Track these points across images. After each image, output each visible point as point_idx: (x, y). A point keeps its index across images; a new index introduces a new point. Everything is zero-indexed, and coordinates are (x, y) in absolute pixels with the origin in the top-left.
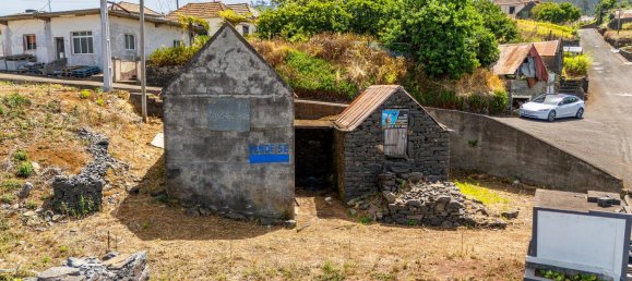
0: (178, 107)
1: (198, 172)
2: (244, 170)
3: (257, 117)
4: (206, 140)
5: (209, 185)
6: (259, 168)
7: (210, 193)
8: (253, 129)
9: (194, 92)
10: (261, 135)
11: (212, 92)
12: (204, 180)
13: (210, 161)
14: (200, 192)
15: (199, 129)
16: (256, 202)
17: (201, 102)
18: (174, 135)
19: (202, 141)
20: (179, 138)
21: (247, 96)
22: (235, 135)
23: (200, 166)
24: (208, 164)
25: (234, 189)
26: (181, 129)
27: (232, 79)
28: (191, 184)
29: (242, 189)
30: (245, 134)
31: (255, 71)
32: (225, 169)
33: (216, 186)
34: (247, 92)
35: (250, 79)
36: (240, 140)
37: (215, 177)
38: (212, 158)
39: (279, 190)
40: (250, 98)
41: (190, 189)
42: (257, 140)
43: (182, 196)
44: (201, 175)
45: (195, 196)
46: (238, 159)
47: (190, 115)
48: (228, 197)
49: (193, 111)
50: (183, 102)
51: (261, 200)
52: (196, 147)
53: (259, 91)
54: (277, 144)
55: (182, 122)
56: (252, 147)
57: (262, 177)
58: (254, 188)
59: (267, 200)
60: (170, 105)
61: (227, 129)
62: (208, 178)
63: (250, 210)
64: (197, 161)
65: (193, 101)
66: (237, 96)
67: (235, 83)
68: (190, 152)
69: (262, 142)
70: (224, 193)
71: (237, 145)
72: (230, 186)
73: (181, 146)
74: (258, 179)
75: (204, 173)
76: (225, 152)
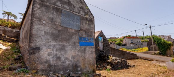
0: (43, 9)
1: (53, 50)
2: (77, 49)
3: (83, 24)
4: (59, 31)
5: (59, 58)
6: (83, 48)
7: (59, 63)
8: (81, 30)
9: (55, 4)
10: (84, 33)
11: (64, 7)
12: (56, 55)
13: (61, 43)
14: (53, 63)
15: (55, 25)
16: (82, 66)
17: (58, 10)
18: (39, 25)
19: (57, 32)
20: (42, 27)
21: (79, 14)
22: (73, 31)
23: (54, 46)
24: (59, 45)
25: (72, 60)
26: (44, 22)
27: (73, 5)
28: (48, 58)
29: (76, 59)
30: (78, 31)
31: (82, 5)
32: (68, 48)
33: (63, 59)
34: (79, 13)
35: (80, 8)
36: (75, 34)
37: (63, 53)
38: (62, 42)
39: (91, 59)
40: (80, 16)
41: (47, 62)
42: (83, 35)
43: (41, 67)
44: (55, 52)
45: (50, 66)
46: (74, 43)
47: (51, 16)
48: (69, 64)
49: (53, 13)
50: (47, 7)
51: (84, 65)
52: (53, 34)
53: (83, 13)
54: (89, 38)
55: (45, 18)
56: (81, 38)
57: (85, 53)
58: (81, 58)
59: (86, 65)
60: (39, 6)
61: (70, 27)
62: (59, 54)
63: (79, 71)
64: (53, 43)
65: (54, 9)
66: (75, 13)
67: (74, 7)
68: (49, 37)
69: (84, 36)
70: (67, 63)
71: (74, 36)
72: (70, 58)
73: (43, 33)
74: (83, 54)
75: (57, 50)
76: (69, 39)
